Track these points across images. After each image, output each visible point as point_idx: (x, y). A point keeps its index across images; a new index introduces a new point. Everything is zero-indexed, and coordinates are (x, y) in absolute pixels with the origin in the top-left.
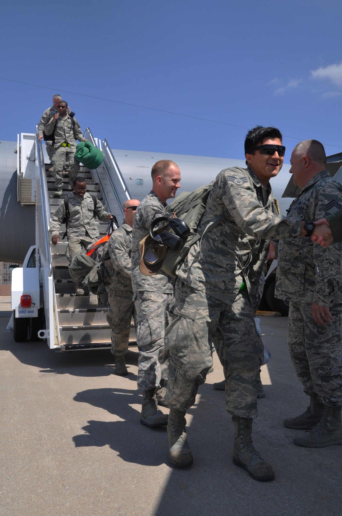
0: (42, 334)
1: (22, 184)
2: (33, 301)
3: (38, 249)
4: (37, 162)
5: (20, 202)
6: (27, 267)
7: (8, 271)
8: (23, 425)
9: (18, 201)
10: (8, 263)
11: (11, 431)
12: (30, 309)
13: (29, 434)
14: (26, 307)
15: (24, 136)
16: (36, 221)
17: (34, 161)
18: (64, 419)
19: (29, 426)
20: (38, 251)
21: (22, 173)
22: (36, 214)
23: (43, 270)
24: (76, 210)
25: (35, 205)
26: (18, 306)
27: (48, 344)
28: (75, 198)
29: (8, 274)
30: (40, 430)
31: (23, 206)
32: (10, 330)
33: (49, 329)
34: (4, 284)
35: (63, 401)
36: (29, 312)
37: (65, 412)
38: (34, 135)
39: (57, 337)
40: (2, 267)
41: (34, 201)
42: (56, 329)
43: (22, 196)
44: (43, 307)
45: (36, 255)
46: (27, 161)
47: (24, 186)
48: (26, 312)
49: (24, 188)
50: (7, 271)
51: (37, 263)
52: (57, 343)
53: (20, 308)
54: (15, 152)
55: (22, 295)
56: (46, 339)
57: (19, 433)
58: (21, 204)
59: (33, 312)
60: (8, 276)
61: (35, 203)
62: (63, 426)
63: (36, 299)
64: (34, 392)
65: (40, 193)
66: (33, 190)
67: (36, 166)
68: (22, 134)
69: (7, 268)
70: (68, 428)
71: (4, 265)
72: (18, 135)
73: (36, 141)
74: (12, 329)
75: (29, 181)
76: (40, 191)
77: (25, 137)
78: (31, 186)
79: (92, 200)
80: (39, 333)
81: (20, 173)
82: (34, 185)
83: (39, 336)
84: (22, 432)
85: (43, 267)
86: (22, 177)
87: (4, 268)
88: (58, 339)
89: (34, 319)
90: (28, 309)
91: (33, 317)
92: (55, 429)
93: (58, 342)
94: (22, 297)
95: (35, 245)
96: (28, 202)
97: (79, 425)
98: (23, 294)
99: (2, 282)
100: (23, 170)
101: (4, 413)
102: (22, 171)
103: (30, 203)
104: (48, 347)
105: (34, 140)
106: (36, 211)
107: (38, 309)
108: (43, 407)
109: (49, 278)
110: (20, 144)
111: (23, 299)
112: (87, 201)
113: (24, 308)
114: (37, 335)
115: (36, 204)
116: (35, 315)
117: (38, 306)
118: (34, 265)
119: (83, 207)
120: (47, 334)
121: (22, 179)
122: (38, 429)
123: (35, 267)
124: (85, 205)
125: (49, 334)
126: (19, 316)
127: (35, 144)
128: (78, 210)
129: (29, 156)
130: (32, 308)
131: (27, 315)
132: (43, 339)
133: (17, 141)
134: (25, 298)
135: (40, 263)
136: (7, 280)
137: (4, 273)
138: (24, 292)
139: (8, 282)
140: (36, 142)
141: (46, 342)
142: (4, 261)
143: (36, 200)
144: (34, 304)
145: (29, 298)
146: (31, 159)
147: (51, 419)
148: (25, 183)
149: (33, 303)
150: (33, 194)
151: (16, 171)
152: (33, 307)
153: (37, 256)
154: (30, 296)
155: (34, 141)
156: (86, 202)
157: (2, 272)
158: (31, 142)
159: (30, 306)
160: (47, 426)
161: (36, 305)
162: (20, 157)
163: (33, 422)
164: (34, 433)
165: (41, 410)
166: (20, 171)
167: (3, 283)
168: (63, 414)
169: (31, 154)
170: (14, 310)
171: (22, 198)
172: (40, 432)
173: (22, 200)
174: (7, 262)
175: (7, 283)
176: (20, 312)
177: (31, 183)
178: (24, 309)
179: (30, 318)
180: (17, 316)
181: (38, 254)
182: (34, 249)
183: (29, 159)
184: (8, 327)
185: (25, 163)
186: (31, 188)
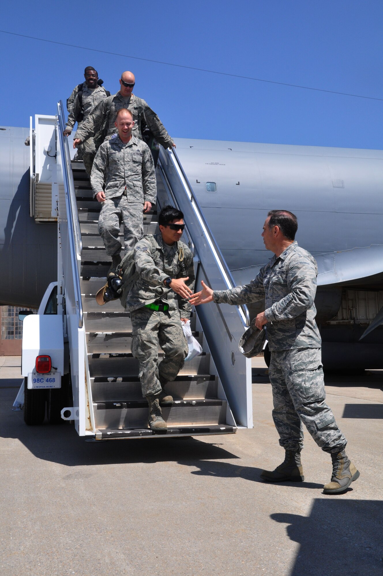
0: (67, 414)
1: (37, 190)
2: (54, 365)
3: (61, 287)
4: (60, 158)
5: (33, 218)
6: (45, 313)
7: (15, 319)
8: (39, 554)
9: (31, 216)
10: (15, 308)
11: (20, 564)
12: (49, 377)
13: (47, 570)
14: (43, 374)
15: (39, 119)
16: (59, 246)
17: (54, 156)
18: (101, 545)
19: (47, 556)
20: (61, 289)
21: (38, 175)
22: (59, 235)
23: (69, 317)
24: (88, 102)
25: (56, 222)
26: (31, 371)
27: (76, 428)
28: (89, 91)
29: (15, 324)
30: (64, 562)
31: (39, 223)
32: (19, 407)
33: (78, 406)
34: (9, 338)
35: (99, 518)
36: (47, 381)
37: (101, 534)
38: (53, 117)
39: (89, 418)
40: (5, 314)
41: (56, 216)
42: (88, 406)
43: (37, 209)
44: (68, 372)
45: (57, 297)
46: (44, 157)
47: (39, 194)
48: (43, 380)
49: (40, 197)
50: (13, 319)
51: (60, 308)
52: (89, 428)
53: (35, 374)
54: (26, 143)
55: (37, 355)
56: (73, 421)
57: (32, 568)
58: (36, 220)
59: (54, 380)
60: (15, 327)
61: (57, 218)
62: (99, 556)
63: (58, 361)
64: (56, 502)
65: (65, 205)
66: (54, 199)
67: (58, 163)
68: (37, 116)
69: (13, 315)
70: (107, 560)
71: (9, 310)
72: (31, 118)
73: (57, 126)
74: (22, 406)
75: (47, 187)
76: (65, 201)
77: (41, 121)
78: (51, 193)
79: (106, 94)
80: (62, 412)
81: (34, 175)
82: (55, 192)
83: (63, 417)
84: (36, 566)
85: (69, 314)
86: (37, 181)
87: (10, 315)
88: (90, 422)
89: (55, 390)
90: (46, 377)
91: (53, 388)
92: (86, 561)
93: (91, 425)
94: (37, 357)
95: (57, 281)
96: (45, 218)
97: (123, 555)
98: (40, 353)
99: (5, 336)
100: (39, 170)
101: (10, 535)
102: (36, 172)
103: (49, 218)
104: (76, 433)
105: (55, 124)
106: (58, 231)
107: (62, 377)
108: (69, 525)
109: (79, 330)
110: (33, 131)
111: (39, 361)
112: (100, 94)
113: (41, 374)
114: (60, 415)
115: (58, 220)
116: (57, 385)
117: (61, 371)
118: (54, 311)
119: (95, 100)
120: (75, 414)
121: (37, 183)
122: (61, 562)
123: (56, 314)
124: (97, 98)
125: (77, 413)
126: (33, 386)
127: (56, 131)
128: (90, 102)
129: (47, 150)
130: (52, 374)
131: (44, 385)
132: (69, 421)
133: (29, 127)
134: (43, 359)
135: (64, 307)
136: (12, 333)
137: (9, 323)
138: (40, 350)
139: (15, 335)
140: (57, 129)
141: (73, 426)
142: (9, 305)
143: (59, 214)
144: (56, 369)
145: (48, 360)
146: (51, 155)
147: (81, 545)
148: (41, 189)
149: (54, 368)
150: (54, 205)
151: (29, 171)
152: (54, 374)
153: (59, 297)
154: (49, 357)
155: (54, 126)
156: (98, 95)
157: (5, 321)
158: (51, 128)
159: (50, 372)
160: (75, 556)
161: (58, 370)
162: (34, 151)
163: (54, 549)
164: (55, 567)
165: (65, 530)
166: (34, 171)
167: (7, 337)
168: (99, 537)
169: (50, 147)
170: (26, 378)
171: (37, 212)
172: (64, 566)
173: (37, 214)
174: (13, 305)
175: (13, 337)
176: (34, 381)
177: (51, 189)
178: (41, 376)
179: (49, 389)
180: (30, 386)
181: (61, 294)
182: (56, 288)
183: (47, 153)
184: (16, 402)
185: (41, 159)
186: (51, 197)
